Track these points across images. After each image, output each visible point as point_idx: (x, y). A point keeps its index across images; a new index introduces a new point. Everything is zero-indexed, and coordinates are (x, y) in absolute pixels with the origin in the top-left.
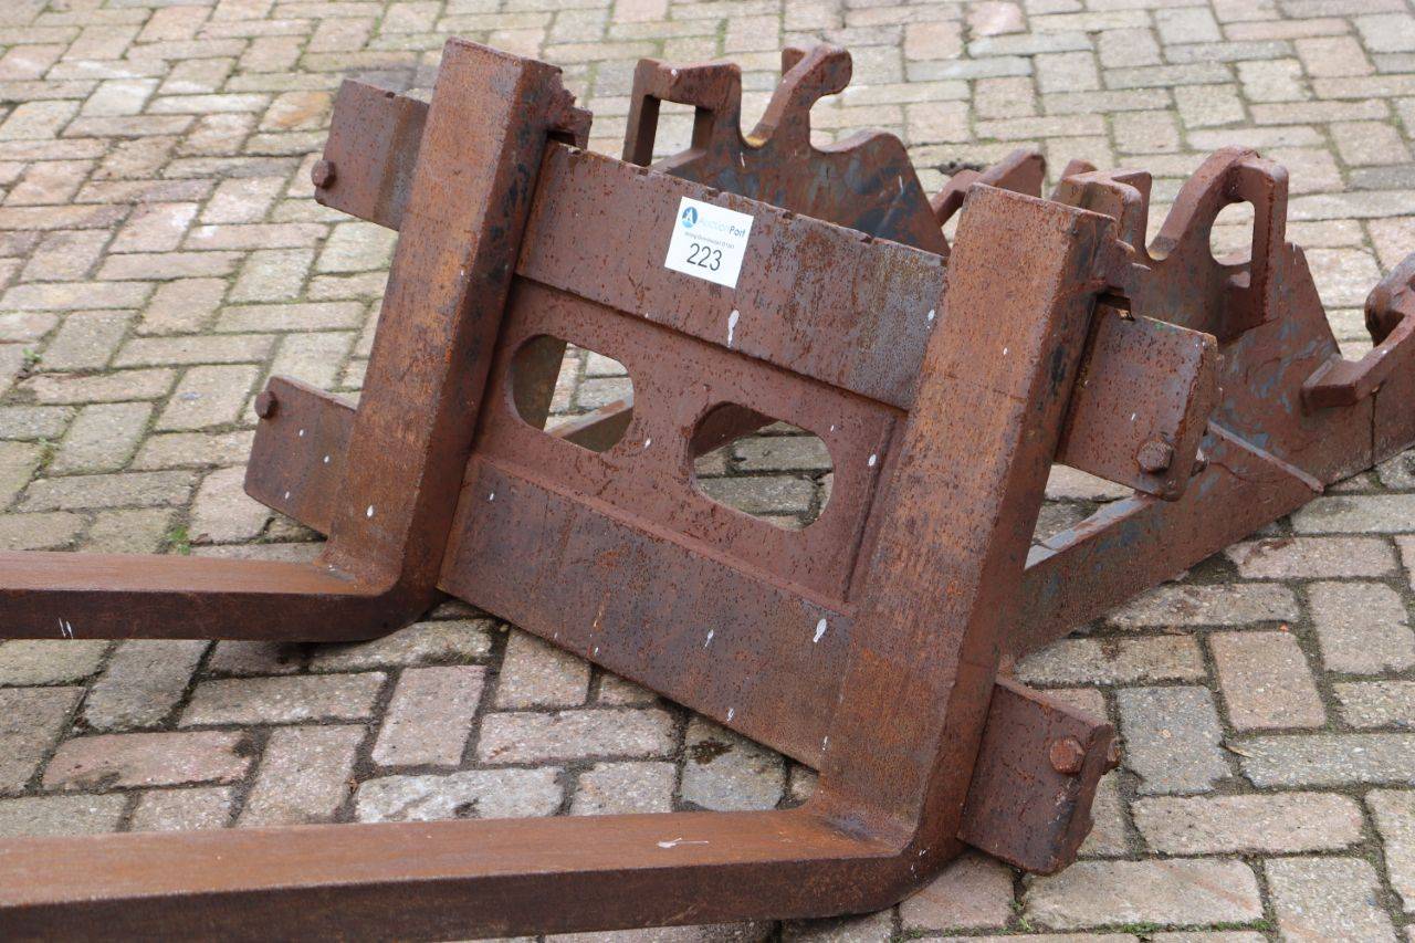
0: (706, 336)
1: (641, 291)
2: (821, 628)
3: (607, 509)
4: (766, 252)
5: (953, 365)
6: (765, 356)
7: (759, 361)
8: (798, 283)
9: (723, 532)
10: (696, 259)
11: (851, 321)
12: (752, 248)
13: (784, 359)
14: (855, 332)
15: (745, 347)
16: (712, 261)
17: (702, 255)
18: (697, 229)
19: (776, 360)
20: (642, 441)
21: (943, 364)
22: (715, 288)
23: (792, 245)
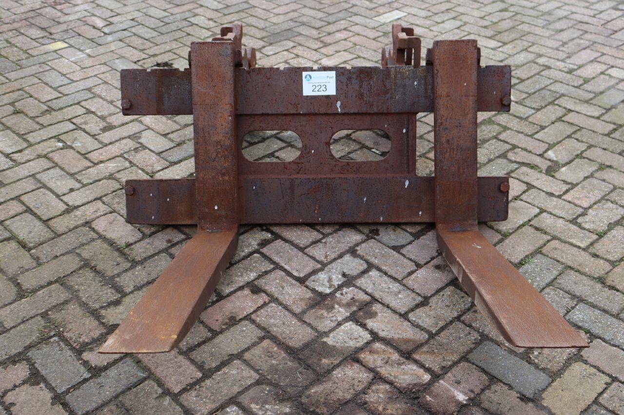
0: (329, 112)
1: (296, 106)
2: (407, 183)
3: (305, 176)
4: (345, 81)
5: (447, 93)
6: (356, 111)
7: (354, 114)
8: (361, 87)
9: (354, 168)
10: (317, 89)
11: (386, 93)
12: (337, 81)
13: (364, 110)
14: (388, 96)
15: (346, 111)
16: (323, 88)
17: (317, 88)
18: (312, 80)
19: (360, 111)
20: (310, 152)
21: (444, 94)
22: (328, 97)
23: (354, 76)
